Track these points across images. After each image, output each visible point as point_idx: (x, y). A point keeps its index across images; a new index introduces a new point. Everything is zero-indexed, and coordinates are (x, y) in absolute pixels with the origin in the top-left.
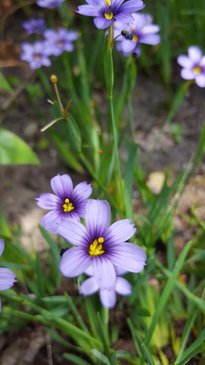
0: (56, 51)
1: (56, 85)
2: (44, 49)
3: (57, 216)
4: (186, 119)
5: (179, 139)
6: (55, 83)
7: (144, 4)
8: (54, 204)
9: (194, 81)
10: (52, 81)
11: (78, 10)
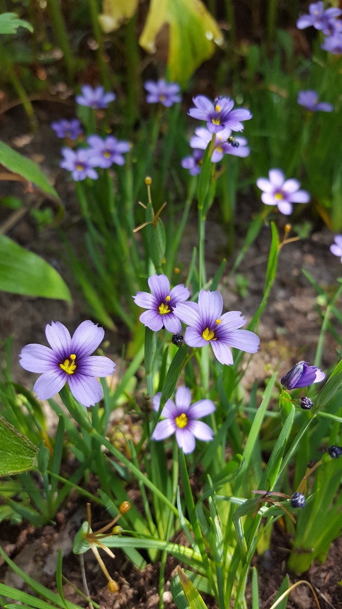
0: (103, 162)
1: (149, 187)
2: (89, 158)
3: (152, 317)
4: (253, 269)
5: (245, 293)
6: (149, 185)
7: (250, 114)
8: (151, 303)
9: (276, 207)
10: (146, 182)
11: (189, 112)
